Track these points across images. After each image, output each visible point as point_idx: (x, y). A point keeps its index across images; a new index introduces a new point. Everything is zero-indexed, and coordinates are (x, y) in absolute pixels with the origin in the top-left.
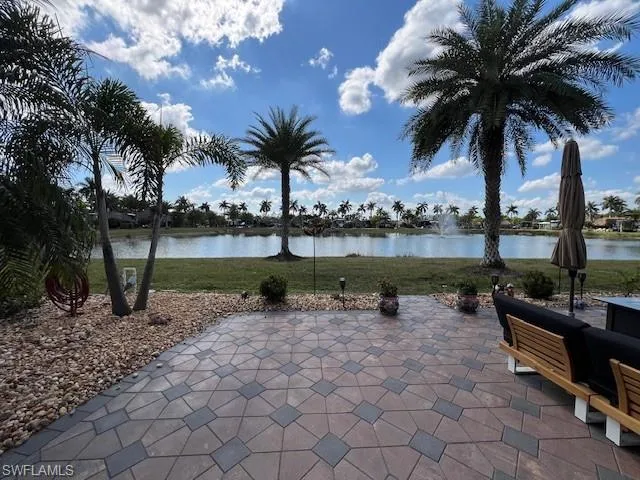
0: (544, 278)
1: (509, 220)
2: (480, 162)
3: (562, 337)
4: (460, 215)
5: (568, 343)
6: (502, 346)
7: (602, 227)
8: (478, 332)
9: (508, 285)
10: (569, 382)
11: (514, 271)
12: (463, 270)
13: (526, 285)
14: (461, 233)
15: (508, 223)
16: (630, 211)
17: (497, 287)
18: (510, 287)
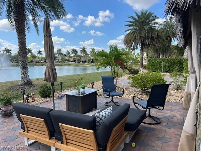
0: (47, 87)
1: (39, 58)
2: (14, 22)
3: (43, 119)
4: (12, 55)
5: (45, 121)
6: (20, 133)
7: (72, 61)
8: (11, 128)
9: (31, 94)
10: (48, 140)
11: (37, 85)
12: (9, 89)
13: (40, 92)
14: (14, 66)
15: (38, 60)
16: (79, 55)
17: (25, 96)
18: (33, 95)
